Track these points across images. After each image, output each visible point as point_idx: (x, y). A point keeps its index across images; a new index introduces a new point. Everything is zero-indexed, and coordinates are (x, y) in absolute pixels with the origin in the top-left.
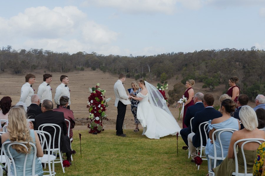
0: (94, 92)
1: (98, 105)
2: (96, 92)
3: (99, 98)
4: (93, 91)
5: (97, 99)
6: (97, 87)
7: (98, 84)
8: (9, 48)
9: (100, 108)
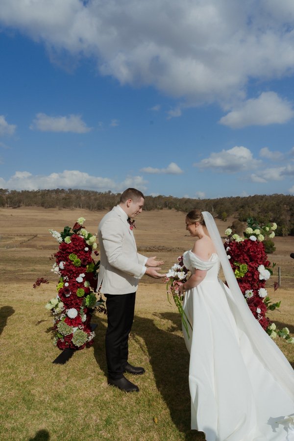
0: (68, 240)
1: (78, 276)
2: (73, 240)
3: (79, 257)
4: (63, 236)
5: (75, 258)
6: (78, 227)
7: (81, 220)
8: (110, 192)
9: (82, 284)
